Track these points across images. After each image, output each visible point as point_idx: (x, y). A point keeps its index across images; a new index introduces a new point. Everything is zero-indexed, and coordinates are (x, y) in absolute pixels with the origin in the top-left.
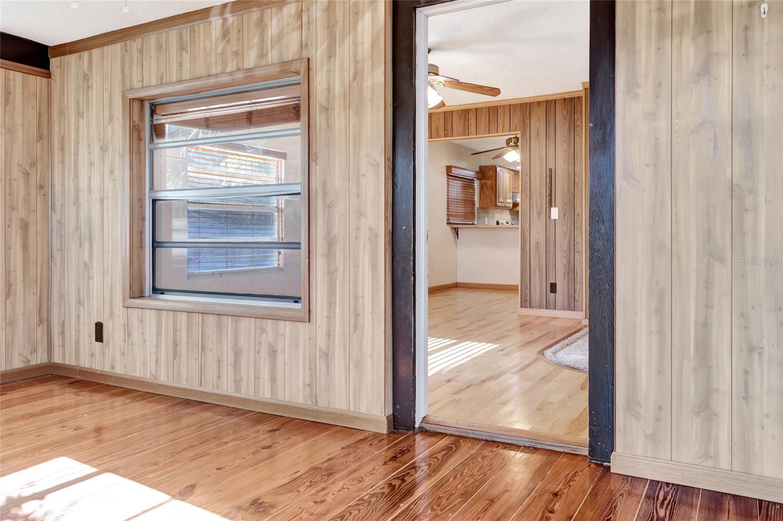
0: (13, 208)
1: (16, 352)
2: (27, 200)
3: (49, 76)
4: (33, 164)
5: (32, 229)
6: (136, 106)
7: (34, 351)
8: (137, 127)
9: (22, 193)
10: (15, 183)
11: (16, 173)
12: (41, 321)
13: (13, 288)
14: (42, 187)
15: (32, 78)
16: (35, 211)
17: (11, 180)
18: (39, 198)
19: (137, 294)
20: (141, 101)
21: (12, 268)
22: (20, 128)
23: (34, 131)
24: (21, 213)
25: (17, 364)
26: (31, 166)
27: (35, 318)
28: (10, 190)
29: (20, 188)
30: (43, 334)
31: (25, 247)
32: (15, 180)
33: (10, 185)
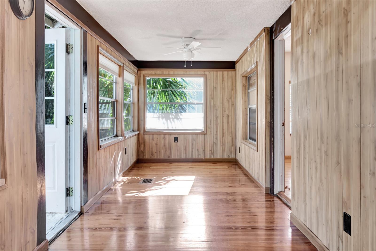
0: (225, 111)
1: (225, 153)
2: (229, 109)
3: (235, 71)
4: (231, 98)
5: (230, 117)
6: (244, 79)
7: (231, 153)
8: (245, 85)
9: (227, 107)
10: (225, 104)
11: (226, 101)
12: (233, 145)
13: (224, 134)
14: (233, 105)
15: (230, 72)
16: (231, 112)
17: (224, 103)
18: (232, 108)
19: (245, 138)
20: (246, 77)
21: (224, 129)
22: (227, 88)
23: (231, 88)
24: (227, 112)
25: (226, 157)
26: (230, 98)
27: (231, 144)
28: (224, 106)
29: (226, 105)
30: (233, 149)
31: (228, 123)
32: (225, 103)
33: (224, 105)
